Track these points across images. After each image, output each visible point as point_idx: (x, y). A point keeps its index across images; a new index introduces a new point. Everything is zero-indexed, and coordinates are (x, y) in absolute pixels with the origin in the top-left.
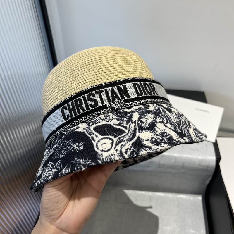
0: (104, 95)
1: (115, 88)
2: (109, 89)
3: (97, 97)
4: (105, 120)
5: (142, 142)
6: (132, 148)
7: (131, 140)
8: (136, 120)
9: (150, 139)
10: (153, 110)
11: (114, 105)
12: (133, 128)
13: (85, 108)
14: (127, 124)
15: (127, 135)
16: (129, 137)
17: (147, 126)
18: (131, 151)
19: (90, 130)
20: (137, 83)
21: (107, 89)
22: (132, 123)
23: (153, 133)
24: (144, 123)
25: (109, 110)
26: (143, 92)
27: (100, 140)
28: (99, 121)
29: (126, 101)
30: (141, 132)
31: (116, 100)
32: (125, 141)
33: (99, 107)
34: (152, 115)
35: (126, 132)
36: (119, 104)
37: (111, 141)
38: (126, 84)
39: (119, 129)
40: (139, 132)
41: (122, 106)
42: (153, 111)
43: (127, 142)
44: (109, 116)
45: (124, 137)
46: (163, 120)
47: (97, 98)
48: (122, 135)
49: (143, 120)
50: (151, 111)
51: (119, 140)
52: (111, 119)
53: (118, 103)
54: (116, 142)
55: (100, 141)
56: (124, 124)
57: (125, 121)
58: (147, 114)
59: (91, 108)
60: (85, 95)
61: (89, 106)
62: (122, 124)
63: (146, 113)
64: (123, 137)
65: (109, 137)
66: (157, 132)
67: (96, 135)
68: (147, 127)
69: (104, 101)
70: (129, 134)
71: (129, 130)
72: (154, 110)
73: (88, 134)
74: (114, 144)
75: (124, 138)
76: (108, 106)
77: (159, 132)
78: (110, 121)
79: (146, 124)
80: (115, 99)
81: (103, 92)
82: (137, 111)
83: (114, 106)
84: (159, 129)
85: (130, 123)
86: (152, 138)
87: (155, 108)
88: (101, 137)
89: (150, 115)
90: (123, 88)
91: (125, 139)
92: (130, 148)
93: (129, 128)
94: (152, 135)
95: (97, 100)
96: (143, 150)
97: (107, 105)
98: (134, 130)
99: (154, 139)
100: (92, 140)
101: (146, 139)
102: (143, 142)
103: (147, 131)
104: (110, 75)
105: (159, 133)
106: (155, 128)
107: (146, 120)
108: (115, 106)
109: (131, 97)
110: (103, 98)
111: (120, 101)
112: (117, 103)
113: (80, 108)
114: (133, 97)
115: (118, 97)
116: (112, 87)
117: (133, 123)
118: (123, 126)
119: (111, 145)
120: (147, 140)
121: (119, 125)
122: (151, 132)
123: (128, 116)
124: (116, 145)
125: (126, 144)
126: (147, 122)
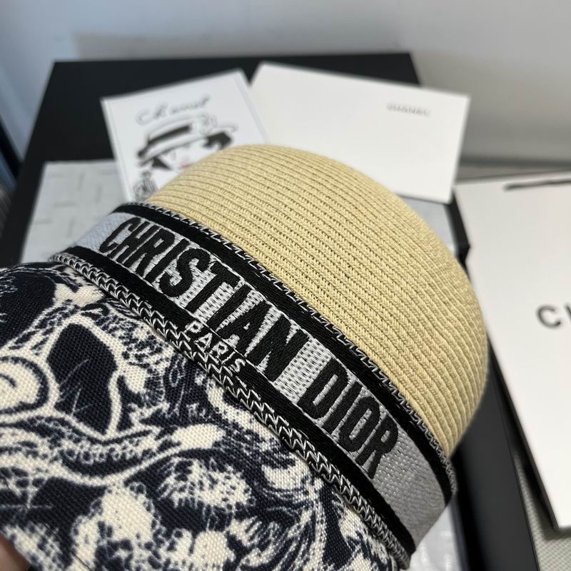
0: (224, 293)
1: (275, 313)
2: (255, 297)
3: (202, 279)
4: (133, 345)
5: (85, 512)
6: (32, 490)
7: (75, 466)
8: (179, 444)
9: (117, 537)
10: (276, 486)
11: (208, 344)
12: (139, 451)
13: (148, 270)
14: (144, 421)
15: (93, 441)
16: (87, 456)
17: (176, 497)
18: (18, 491)
19: (66, 316)
20: (349, 372)
21: (253, 290)
22: (158, 438)
23: (155, 535)
24: (185, 479)
25: (177, 337)
26: (328, 414)
27: (24, 361)
28: (115, 329)
29: (248, 373)
30: (132, 489)
31: (234, 340)
32: (59, 445)
33: (173, 304)
34: (246, 491)
35: (103, 433)
36: (223, 357)
37: (32, 400)
38: (315, 341)
39: (107, 403)
40: (127, 483)
41: (219, 371)
42: (272, 489)
43: (56, 459)
44: (159, 351)
45: (78, 436)
46: (255, 551)
47: (198, 280)
48: (82, 427)
49: (197, 471)
50: (264, 482)
51: (51, 425)
52: (145, 361)
53: (220, 352)
54: (39, 418)
55: (19, 365)
56: (139, 411)
57: (153, 409)
58: (239, 474)
59: (157, 286)
60: (193, 243)
61: (160, 276)
62: (134, 406)
63: (238, 467)
64: (76, 431)
65: (54, 387)
66: (171, 548)
67: (43, 342)
68: (169, 502)
69: (202, 307)
70: (99, 450)
71: (119, 441)
72: (280, 490)
73: (41, 317)
74: (24, 416)
75: (70, 437)
76: (190, 327)
77: (173, 561)
78: (133, 360)
79: (182, 490)
80: (234, 336)
81: (234, 285)
82: (229, 433)
83: (202, 345)
84: (191, 550)
85: (156, 430)
86: (126, 545)
87: (296, 490)
88: (42, 361)
89: (243, 485)
90: (290, 337)
91: (67, 444)
92: (31, 478)
93: (127, 437)
94: (138, 536)
95: (194, 285)
96: (42, 533)
97: (195, 323)
98: (128, 456)
99: (122, 554)
100: (15, 339)
101: (107, 524)
102: (84, 519)
103: (148, 509)
104: (312, 275)
105: (168, 562)
106: (187, 534)
107: (201, 483)
108: (202, 350)
109: (277, 384)
110: (213, 297)
111: (236, 356)
112: (221, 348)
113: (143, 256)
114: (283, 392)
115: (250, 342)
116: (269, 303)
117: (160, 442)
118: (126, 411)
119: (13, 404)
120: (105, 530)
121: (128, 397)
122: (154, 524)
123: (183, 410)
124: (20, 425)
125: (45, 456)
126: (197, 491)
